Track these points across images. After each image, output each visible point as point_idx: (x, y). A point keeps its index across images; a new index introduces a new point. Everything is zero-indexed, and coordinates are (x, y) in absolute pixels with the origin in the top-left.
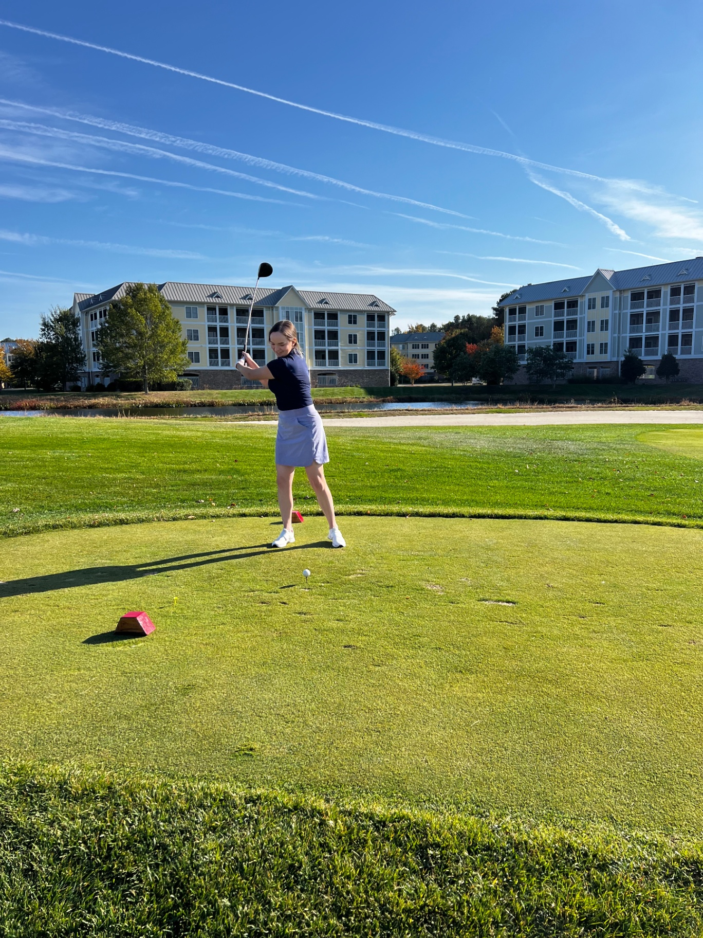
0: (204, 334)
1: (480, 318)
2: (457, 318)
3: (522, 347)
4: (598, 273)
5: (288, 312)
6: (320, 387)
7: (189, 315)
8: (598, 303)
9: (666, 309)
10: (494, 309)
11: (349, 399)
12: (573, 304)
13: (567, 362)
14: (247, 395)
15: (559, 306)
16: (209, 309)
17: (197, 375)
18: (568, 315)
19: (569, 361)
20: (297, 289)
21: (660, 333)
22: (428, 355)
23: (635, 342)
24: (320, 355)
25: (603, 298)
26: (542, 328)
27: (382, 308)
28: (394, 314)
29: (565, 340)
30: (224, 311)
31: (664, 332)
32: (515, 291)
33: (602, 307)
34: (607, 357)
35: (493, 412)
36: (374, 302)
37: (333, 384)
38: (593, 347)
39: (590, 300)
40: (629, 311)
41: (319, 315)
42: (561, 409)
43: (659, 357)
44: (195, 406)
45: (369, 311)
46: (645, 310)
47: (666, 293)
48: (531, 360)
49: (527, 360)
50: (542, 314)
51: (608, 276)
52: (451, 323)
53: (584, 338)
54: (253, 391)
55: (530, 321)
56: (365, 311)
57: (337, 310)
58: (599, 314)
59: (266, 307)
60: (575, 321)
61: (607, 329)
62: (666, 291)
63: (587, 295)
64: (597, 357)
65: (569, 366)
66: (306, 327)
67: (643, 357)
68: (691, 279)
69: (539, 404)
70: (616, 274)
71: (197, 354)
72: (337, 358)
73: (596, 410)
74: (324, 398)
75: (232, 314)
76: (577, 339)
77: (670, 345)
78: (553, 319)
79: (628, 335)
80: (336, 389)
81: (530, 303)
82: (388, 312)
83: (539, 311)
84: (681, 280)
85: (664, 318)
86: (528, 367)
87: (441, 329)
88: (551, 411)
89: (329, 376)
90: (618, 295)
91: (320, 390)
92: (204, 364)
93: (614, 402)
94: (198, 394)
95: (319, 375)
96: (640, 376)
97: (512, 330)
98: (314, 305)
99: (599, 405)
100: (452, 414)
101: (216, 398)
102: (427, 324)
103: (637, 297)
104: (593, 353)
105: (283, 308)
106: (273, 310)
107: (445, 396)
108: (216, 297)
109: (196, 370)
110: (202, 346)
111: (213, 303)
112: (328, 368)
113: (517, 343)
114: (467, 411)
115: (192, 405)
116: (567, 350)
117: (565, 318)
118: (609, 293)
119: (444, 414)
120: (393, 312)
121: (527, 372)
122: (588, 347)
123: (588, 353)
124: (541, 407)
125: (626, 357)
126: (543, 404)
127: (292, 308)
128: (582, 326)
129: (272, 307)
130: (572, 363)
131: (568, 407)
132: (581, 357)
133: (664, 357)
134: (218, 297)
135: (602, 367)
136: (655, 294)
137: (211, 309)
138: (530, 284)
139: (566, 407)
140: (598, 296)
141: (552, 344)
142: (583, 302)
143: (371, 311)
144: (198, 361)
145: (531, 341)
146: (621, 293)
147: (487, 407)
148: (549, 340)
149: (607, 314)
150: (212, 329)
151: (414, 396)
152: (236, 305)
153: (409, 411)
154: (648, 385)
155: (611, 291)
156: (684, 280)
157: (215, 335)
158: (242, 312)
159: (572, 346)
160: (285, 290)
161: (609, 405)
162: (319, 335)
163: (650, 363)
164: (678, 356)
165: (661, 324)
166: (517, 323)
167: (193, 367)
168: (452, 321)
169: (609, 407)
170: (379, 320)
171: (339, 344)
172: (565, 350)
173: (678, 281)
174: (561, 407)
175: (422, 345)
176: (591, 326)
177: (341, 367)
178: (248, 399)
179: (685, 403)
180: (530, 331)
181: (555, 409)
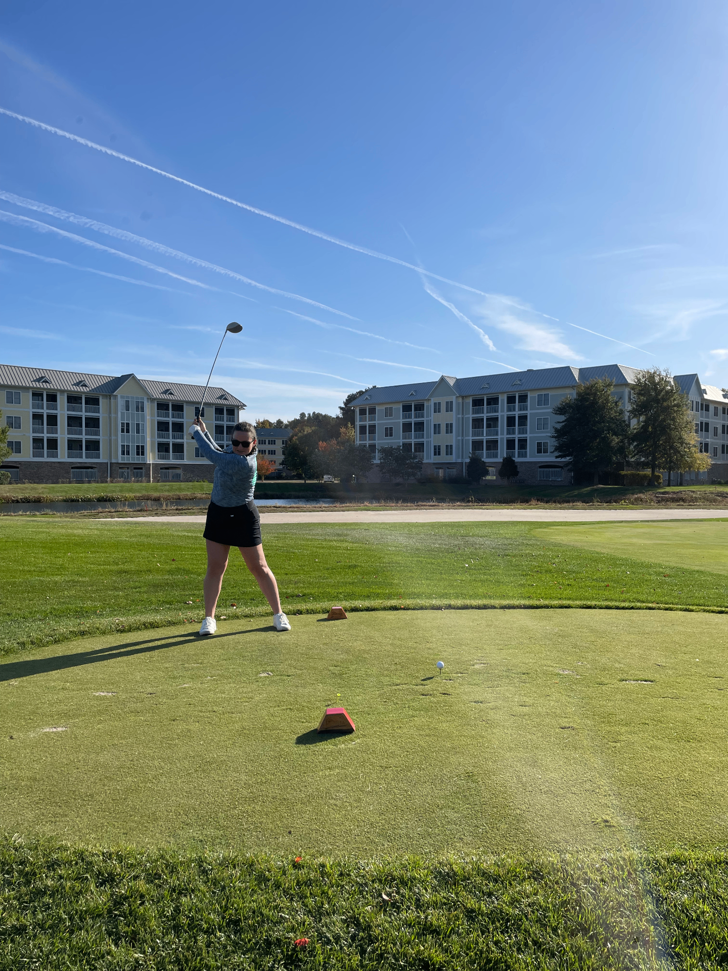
0: (27, 423)
1: (325, 416)
2: (303, 415)
3: (373, 447)
4: (443, 379)
5: (127, 402)
6: (163, 482)
7: (10, 400)
8: (443, 407)
9: (504, 415)
10: (341, 408)
11: (199, 495)
12: (420, 407)
13: (418, 462)
14: (79, 490)
15: (407, 408)
16: (34, 394)
17: (18, 468)
18: (416, 417)
19: (419, 461)
20: (139, 377)
21: (499, 437)
22: (275, 451)
23: (477, 445)
24: (163, 448)
25: (447, 403)
26: (391, 428)
27: (231, 402)
28: (244, 409)
29: (413, 441)
30: (52, 398)
31: (502, 436)
32: (361, 393)
33: (447, 411)
34: (453, 459)
35: (362, 510)
36: (223, 396)
37: (177, 478)
38: (439, 449)
39: (435, 404)
40: (471, 416)
41: (162, 406)
42: (425, 507)
43: (500, 460)
44: (17, 501)
45: (218, 404)
46: (485, 416)
47: (503, 400)
48: (384, 459)
49: (380, 459)
50: (391, 415)
51: (452, 383)
52: (296, 420)
53: (431, 440)
54: (86, 485)
55: (380, 421)
56: (213, 404)
57: (183, 401)
58: (443, 418)
59: (103, 395)
60: (422, 424)
61: (451, 432)
62: (503, 399)
63: (432, 399)
64: (443, 458)
65: (419, 466)
66: (148, 418)
67: (485, 459)
68: (524, 389)
69: (403, 502)
70: (459, 382)
71: (18, 444)
72: (183, 452)
73: (456, 509)
74: (171, 494)
75: (62, 401)
76: (425, 440)
77: (508, 448)
78: (401, 421)
79: (471, 438)
80: (183, 485)
81: (379, 404)
82: (238, 406)
83: (389, 413)
84: (515, 390)
85: (502, 424)
86: (381, 466)
87: (286, 426)
88: (417, 509)
89: (173, 471)
90: (460, 400)
91: (165, 485)
92: (27, 455)
93: (472, 501)
94: (20, 489)
95: (161, 469)
96: (485, 476)
97: (363, 429)
98: (157, 394)
99: (458, 503)
100: (322, 511)
101: (43, 493)
102: (273, 420)
103: (478, 403)
104: (439, 454)
105: (122, 397)
106: (110, 399)
107: (301, 494)
108: (43, 382)
109: (16, 462)
110: (25, 434)
111: (40, 388)
112: (172, 461)
113: (368, 443)
114: (336, 509)
115: (13, 501)
116: (416, 451)
117: (413, 420)
118: (453, 399)
119: (314, 511)
120: (243, 406)
121: (381, 471)
122: (435, 449)
123: (435, 454)
124: (405, 505)
125: (472, 459)
126: (407, 503)
127: (132, 398)
128: (429, 429)
129: (110, 396)
130: (422, 463)
131: (431, 506)
132: (429, 458)
133: (505, 459)
134: (46, 382)
135: (448, 468)
136: (493, 401)
137: (37, 395)
138: (375, 386)
139: (429, 506)
140: (443, 400)
141: (401, 444)
142: (429, 406)
143: (220, 404)
144: (18, 450)
145: (381, 441)
146: (463, 399)
147: (355, 505)
148: (398, 440)
149: (452, 417)
150: (37, 417)
151: (270, 493)
152: (67, 391)
153: (277, 507)
154: (490, 486)
155: (454, 397)
156: (518, 390)
157: (40, 423)
158: (73, 399)
159: (420, 447)
160: (125, 378)
161: (468, 504)
162: (162, 427)
163: (493, 465)
164: (517, 459)
165: (499, 428)
166: (367, 423)
167: (14, 458)
168: (298, 418)
169: (467, 506)
170: (228, 414)
171: (185, 437)
172: (413, 450)
173: (513, 390)
174: (424, 505)
175: (269, 441)
176: (437, 428)
177: (186, 461)
178: (81, 495)
179: (533, 502)
180: (380, 432)
181: (419, 507)
